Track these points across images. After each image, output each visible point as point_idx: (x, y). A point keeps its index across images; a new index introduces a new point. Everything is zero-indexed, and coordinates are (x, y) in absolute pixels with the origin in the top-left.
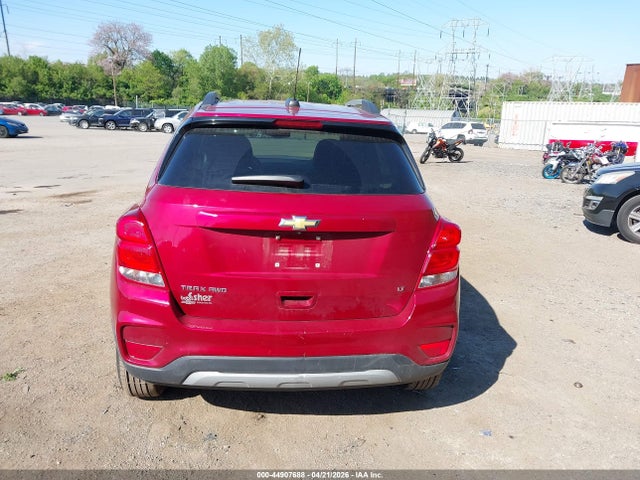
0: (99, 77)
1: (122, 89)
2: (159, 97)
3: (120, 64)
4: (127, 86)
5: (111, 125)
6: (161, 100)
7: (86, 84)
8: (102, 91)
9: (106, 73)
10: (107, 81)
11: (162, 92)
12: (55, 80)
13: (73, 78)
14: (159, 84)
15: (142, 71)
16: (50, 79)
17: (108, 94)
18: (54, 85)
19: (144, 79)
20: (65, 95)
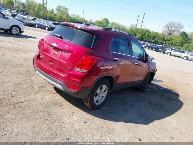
0: (162, 37)
1: (167, 41)
2: (179, 46)
3: (170, 34)
4: (169, 41)
5: (154, 49)
6: (178, 47)
7: (157, 38)
8: (161, 41)
9: (164, 36)
10: (164, 39)
11: (180, 44)
12: (150, 36)
13: (155, 36)
14: (180, 42)
15: (176, 37)
16: (148, 36)
17: (163, 42)
18: (149, 37)
19: (176, 40)
20: (150, 40)
